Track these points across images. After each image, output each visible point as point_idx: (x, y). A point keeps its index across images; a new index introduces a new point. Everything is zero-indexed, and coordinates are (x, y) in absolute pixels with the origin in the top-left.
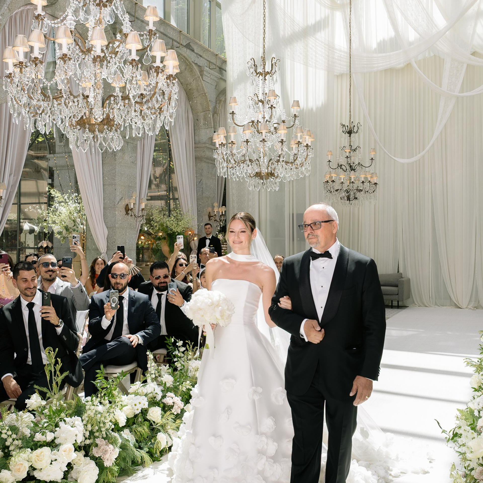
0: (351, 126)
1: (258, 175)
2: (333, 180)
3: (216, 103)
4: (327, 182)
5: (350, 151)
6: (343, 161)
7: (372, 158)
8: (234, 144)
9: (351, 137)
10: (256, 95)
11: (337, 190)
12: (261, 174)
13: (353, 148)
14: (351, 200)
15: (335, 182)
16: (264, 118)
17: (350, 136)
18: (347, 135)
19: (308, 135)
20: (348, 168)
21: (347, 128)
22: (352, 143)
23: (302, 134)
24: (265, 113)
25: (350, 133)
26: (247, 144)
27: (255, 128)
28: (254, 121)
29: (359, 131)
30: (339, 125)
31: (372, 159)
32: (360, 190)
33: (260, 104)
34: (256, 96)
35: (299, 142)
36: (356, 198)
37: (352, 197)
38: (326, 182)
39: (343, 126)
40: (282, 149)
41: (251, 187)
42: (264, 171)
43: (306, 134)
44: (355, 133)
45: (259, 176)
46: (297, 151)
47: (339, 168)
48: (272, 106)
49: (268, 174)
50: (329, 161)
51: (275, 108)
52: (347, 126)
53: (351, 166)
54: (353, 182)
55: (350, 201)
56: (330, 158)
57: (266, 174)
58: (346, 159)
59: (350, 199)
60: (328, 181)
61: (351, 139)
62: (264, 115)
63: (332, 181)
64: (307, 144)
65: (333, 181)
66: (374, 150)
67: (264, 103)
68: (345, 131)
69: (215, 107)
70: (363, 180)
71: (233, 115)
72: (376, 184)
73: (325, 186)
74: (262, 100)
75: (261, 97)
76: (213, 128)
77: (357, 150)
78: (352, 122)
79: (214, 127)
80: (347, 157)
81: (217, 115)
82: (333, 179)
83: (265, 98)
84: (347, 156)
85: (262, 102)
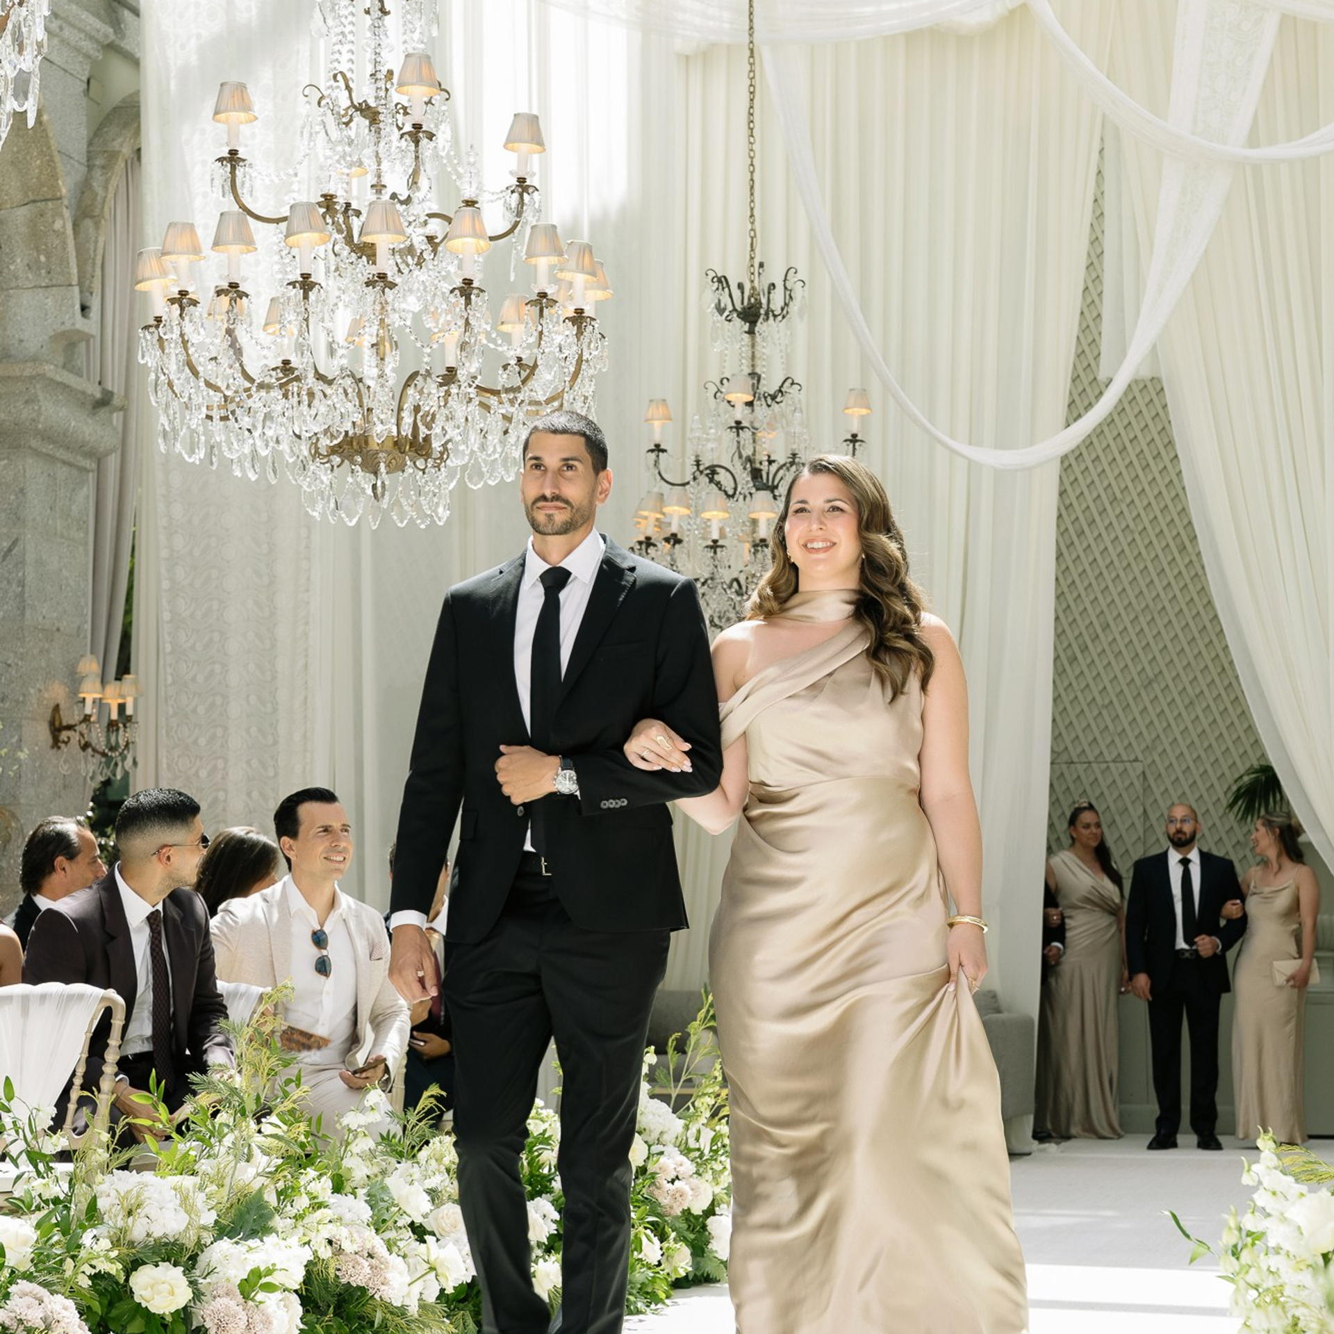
0: (756, 284)
1: (353, 449)
2: (674, 535)
3: (90, 167)
4: (648, 542)
5: (750, 398)
6: (720, 449)
7: (854, 436)
8: (243, 295)
9: (758, 339)
10: (339, 77)
12: (366, 443)
13: (767, 387)
15: (678, 541)
16: (378, 187)
17: (751, 332)
18: (740, 325)
19: (583, 271)
20: (744, 478)
21: (736, 294)
22: (758, 362)
23: (554, 259)
24: (385, 166)
25: (751, 315)
26: (306, 297)
27: (340, 231)
28: (332, 196)
29: (794, 307)
30: (701, 281)
31: (854, 439)
33: (360, 122)
34: (342, 84)
35: (543, 295)
38: (640, 543)
39: (720, 281)
40: (467, 323)
41: (319, 507)
42: (383, 429)
43: (572, 264)
44: (775, 316)
45: (360, 452)
46: (536, 334)
47: (704, 480)
48: (417, 127)
49: (398, 444)
50: (658, 449)
51: (431, 136)
52: (741, 286)
53: (756, 474)
54: (763, 541)
56: (658, 431)
57: (390, 444)
58: (733, 434)
60: (648, 539)
61: (758, 348)
62: (379, 176)
63: (667, 540)
64: (579, 312)
65: (674, 540)
66: (862, 396)
67: (381, 117)
68: (730, 308)
69: (85, 187)
71: (233, 169)
74: (368, 107)
75: (365, 92)
76: (76, 289)
77: (787, 400)
78: (761, 265)
79: (80, 284)
80: (738, 426)
81: (97, 225)
82: (674, 529)
83: (382, 93)
84: (738, 423)
85: (371, 114)
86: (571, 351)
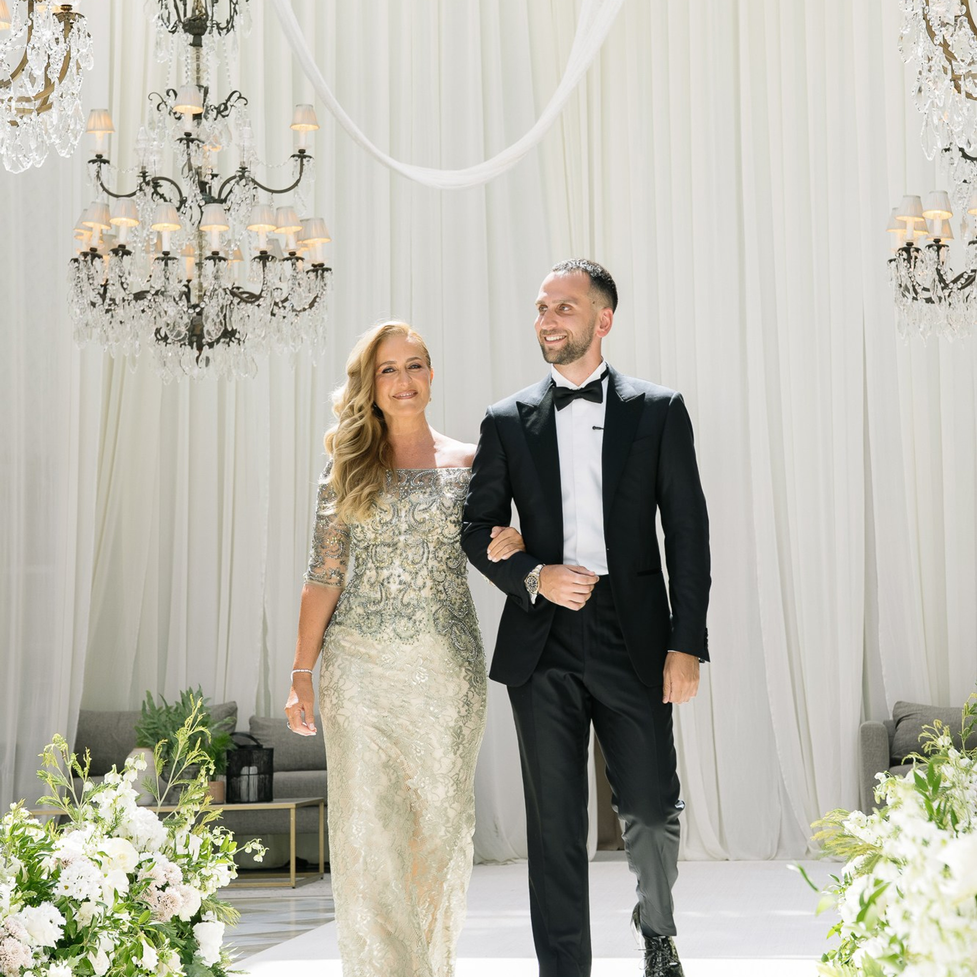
2: (122, 247)
4: (93, 254)
5: (199, 110)
7: (302, 151)
9: (204, 50)
11: (139, 296)
13: (214, 100)
14: (207, 339)
15: (128, 253)
17: (197, 44)
18: (184, 37)
20: (189, 189)
21: (181, 8)
25: (196, 27)
29: (239, 21)
31: (302, 155)
32: (252, 295)
36: (229, 335)
37: (211, 329)
38: (85, 254)
44: (219, 28)
47: (149, 190)
50: (100, 159)
53: (203, 186)
54: (215, 253)
55: (200, 348)
56: (101, 142)
58: (183, 146)
59: (201, 336)
60: (93, 250)
61: (203, 60)
63: (115, 252)
64: (67, 7)
65: (121, 251)
66: (310, 112)
68: (174, 18)
70: (264, 247)
72: (319, 269)
73: (83, 275)
77: (233, 113)
80: (188, 139)
82: (122, 240)
84: (188, 134)
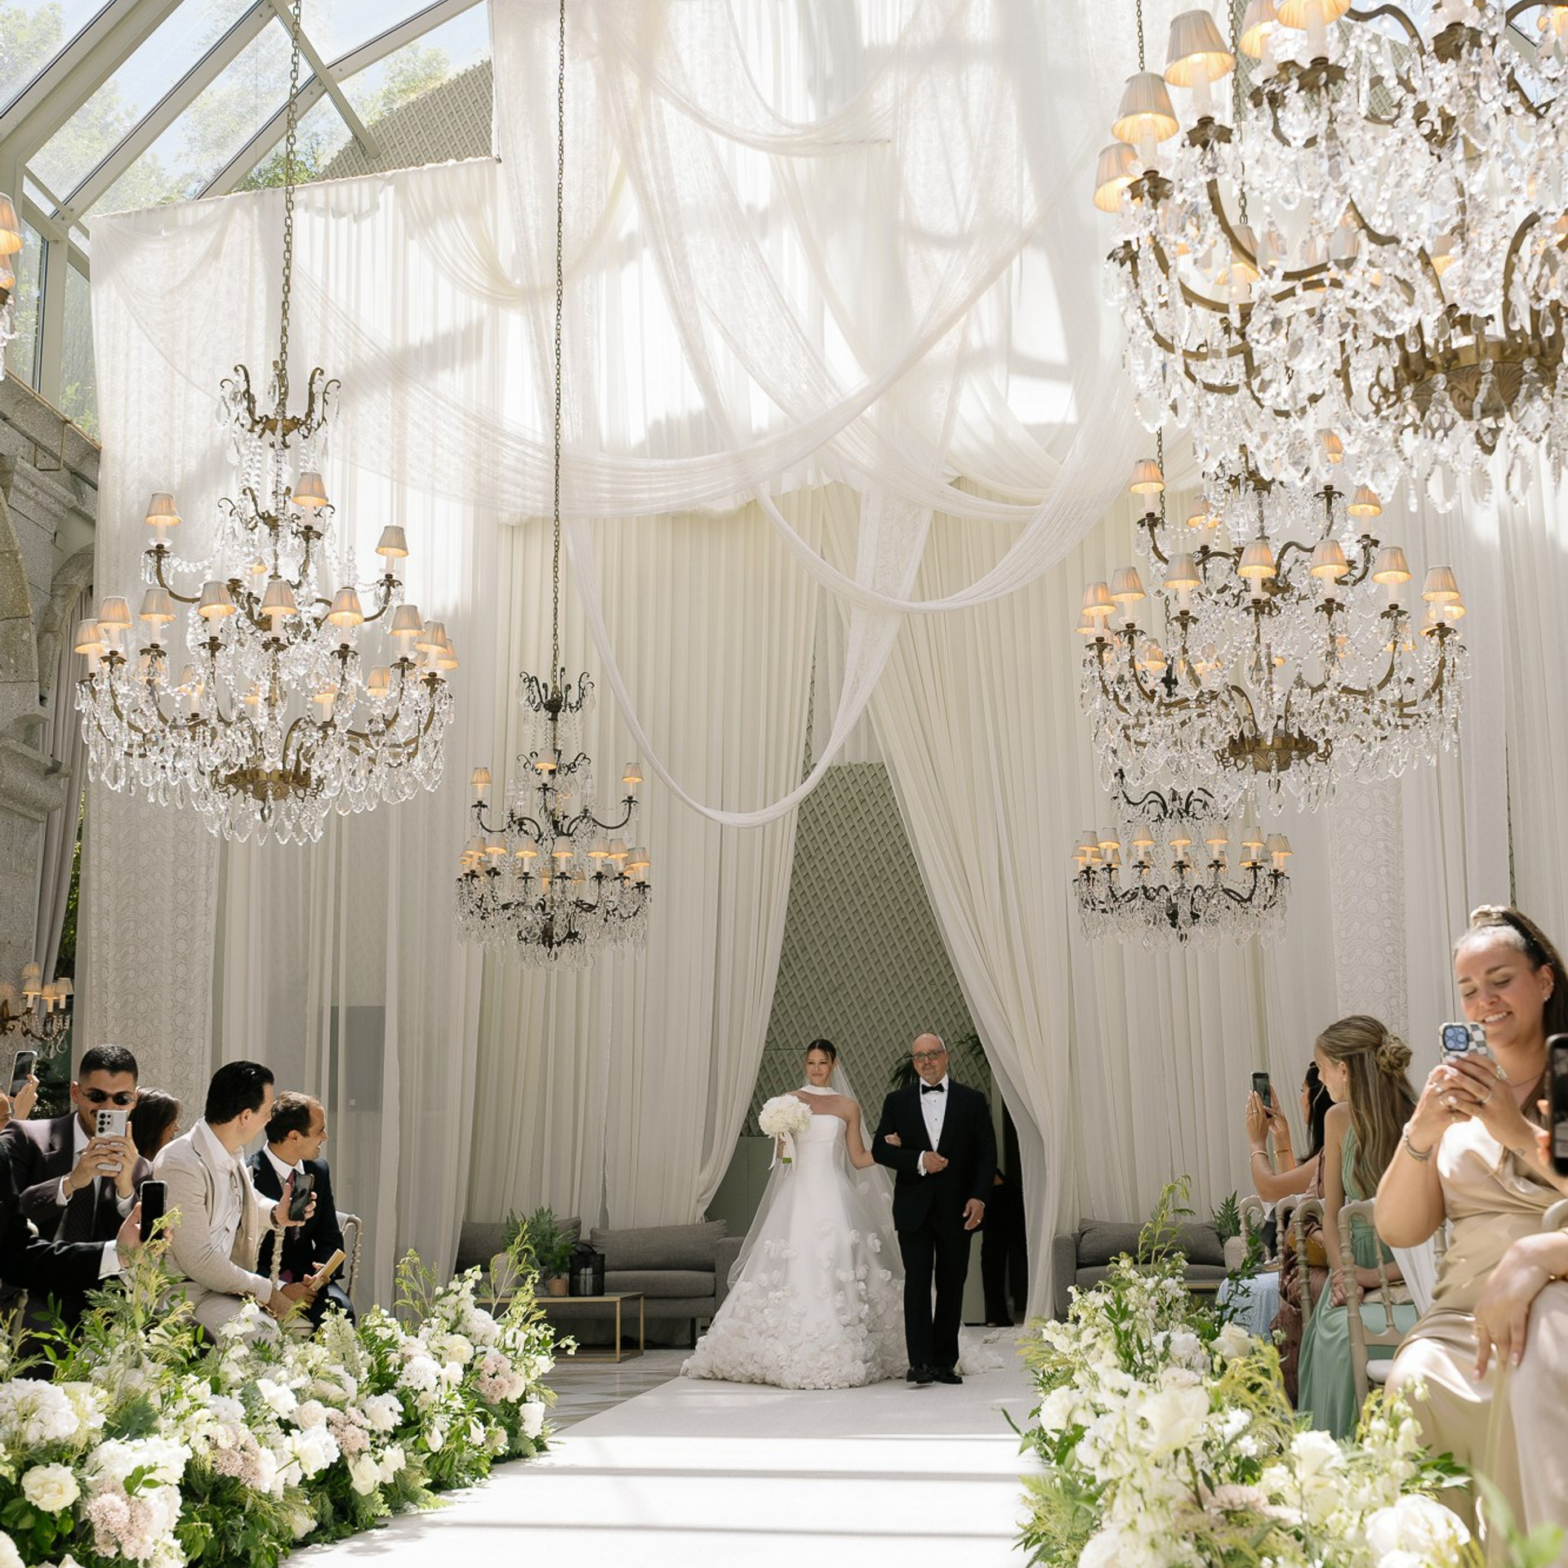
0: (558, 684)
1: (246, 779)
2: (494, 869)
3: (53, 596)
4: (473, 875)
5: (553, 767)
6: (528, 804)
7: (630, 798)
8: (162, 654)
9: (559, 724)
10: (248, 492)
11: (506, 907)
12: (258, 775)
13: (567, 759)
14: (556, 939)
15: (498, 874)
16: (275, 577)
17: (554, 719)
18: (545, 714)
19: (436, 644)
20: (546, 827)
21: (543, 691)
22: (559, 742)
23: (414, 632)
24: (281, 561)
25: (554, 707)
26: (213, 655)
27: (243, 608)
28: (238, 581)
29: (586, 702)
30: (515, 681)
31: (630, 800)
32: (590, 906)
33: (263, 528)
34: (250, 497)
35: (405, 660)
36: (572, 935)
37: (559, 931)
38: (467, 875)
39: (531, 681)
40: (343, 678)
41: (217, 827)
42: (271, 764)
43: (428, 638)
44: (571, 707)
45: (252, 782)
46: (398, 690)
47: (516, 828)
48: (309, 528)
49: (283, 776)
50: (480, 805)
51: (319, 535)
52: (545, 686)
53: (555, 824)
54: (563, 874)
55: (551, 946)
56: (481, 792)
57: (275, 777)
58: (541, 794)
59: (552, 937)
60: (473, 872)
61: (559, 731)
62: (276, 569)
63: (489, 873)
64: (433, 675)
65: (494, 872)
66: (637, 769)
67: (280, 524)
68: (538, 700)
69: (48, 610)
70: (599, 869)
71: (159, 559)
72: (642, 886)
73: (465, 891)
74: (269, 516)
75: (268, 505)
76: (37, 685)
77: (579, 769)
78: (563, 670)
80: (545, 788)
81: (55, 637)
82: (494, 864)
83: (282, 505)
84: (545, 785)
85: (272, 522)
86: (425, 706)
